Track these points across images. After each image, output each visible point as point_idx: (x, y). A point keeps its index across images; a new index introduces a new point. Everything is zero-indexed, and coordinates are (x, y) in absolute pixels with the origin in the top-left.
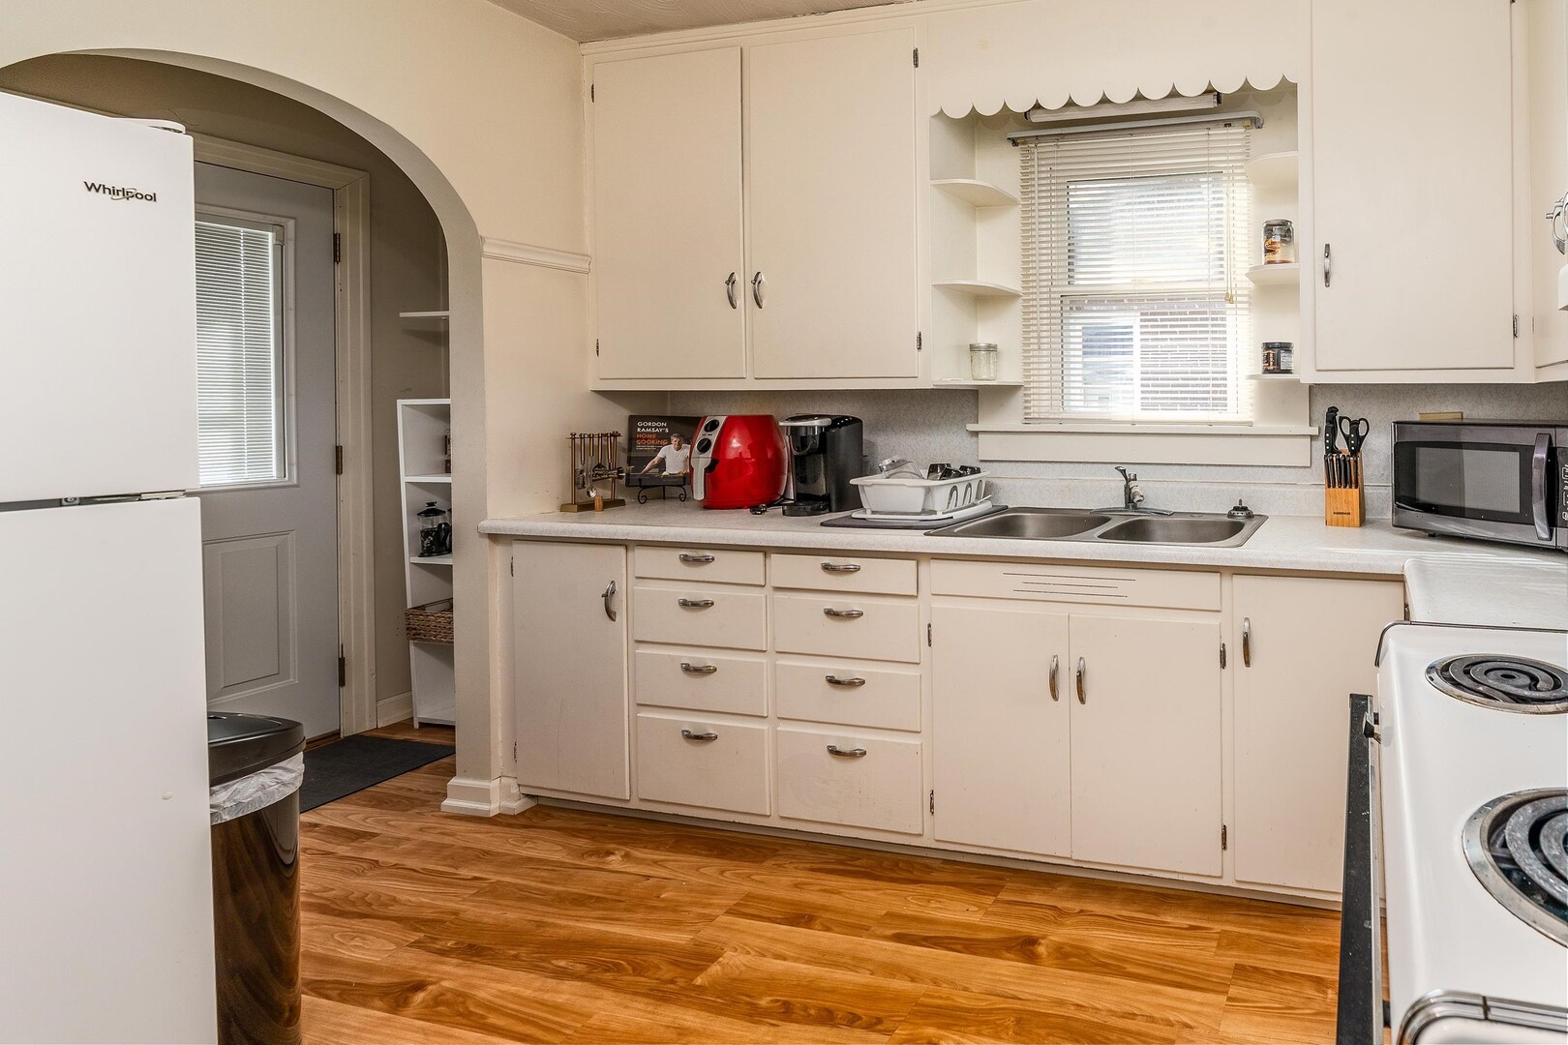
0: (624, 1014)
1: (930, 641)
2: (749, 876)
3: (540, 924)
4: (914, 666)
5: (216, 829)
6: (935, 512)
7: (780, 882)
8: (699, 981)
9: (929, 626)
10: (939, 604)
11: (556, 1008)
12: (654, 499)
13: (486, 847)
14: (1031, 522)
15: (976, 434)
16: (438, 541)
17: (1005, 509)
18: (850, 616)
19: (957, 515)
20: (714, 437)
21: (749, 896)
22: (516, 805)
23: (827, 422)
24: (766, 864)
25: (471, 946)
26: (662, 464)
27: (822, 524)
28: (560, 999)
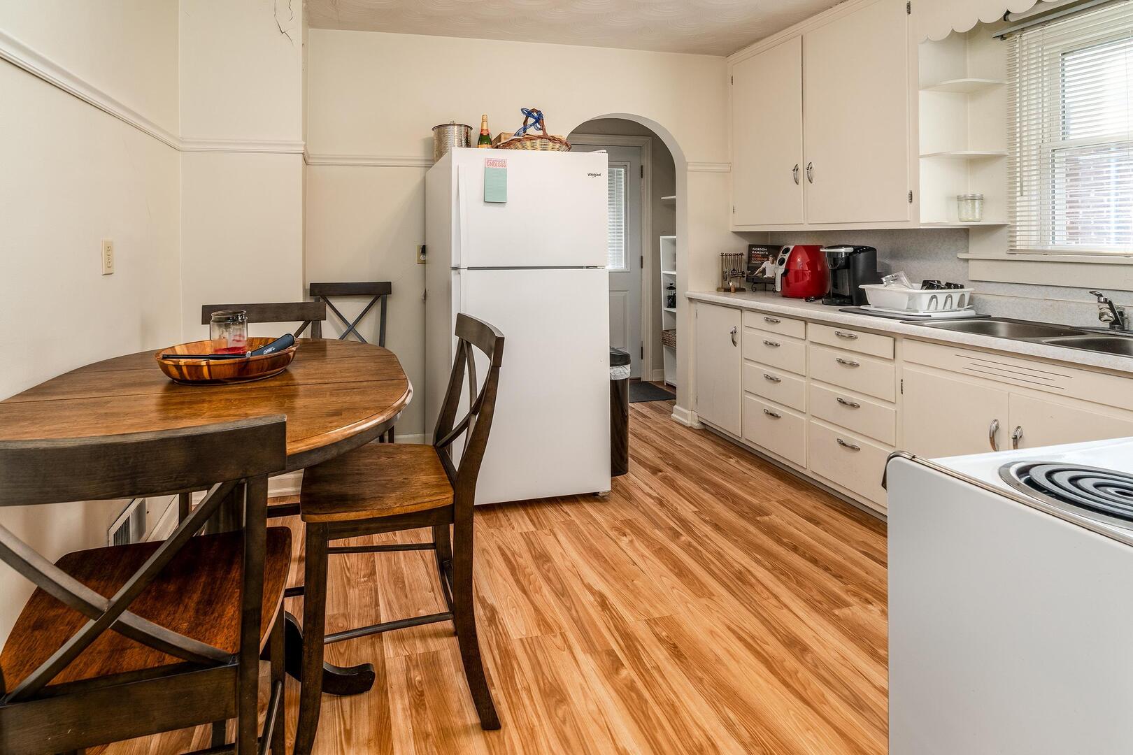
0: (726, 514)
1: (902, 390)
2: (791, 493)
3: (701, 471)
4: (891, 404)
5: (612, 381)
6: (917, 311)
7: (808, 503)
8: (758, 519)
9: (902, 381)
10: (908, 368)
11: (703, 500)
12: (761, 290)
13: (685, 436)
14: (1002, 327)
15: (967, 260)
16: (672, 302)
17: (989, 317)
18: (852, 365)
19: (934, 315)
20: (786, 257)
21: (789, 500)
22: (696, 425)
23: (850, 250)
24: (801, 492)
25: (677, 467)
26: (764, 271)
27: (840, 310)
28: (704, 497)
